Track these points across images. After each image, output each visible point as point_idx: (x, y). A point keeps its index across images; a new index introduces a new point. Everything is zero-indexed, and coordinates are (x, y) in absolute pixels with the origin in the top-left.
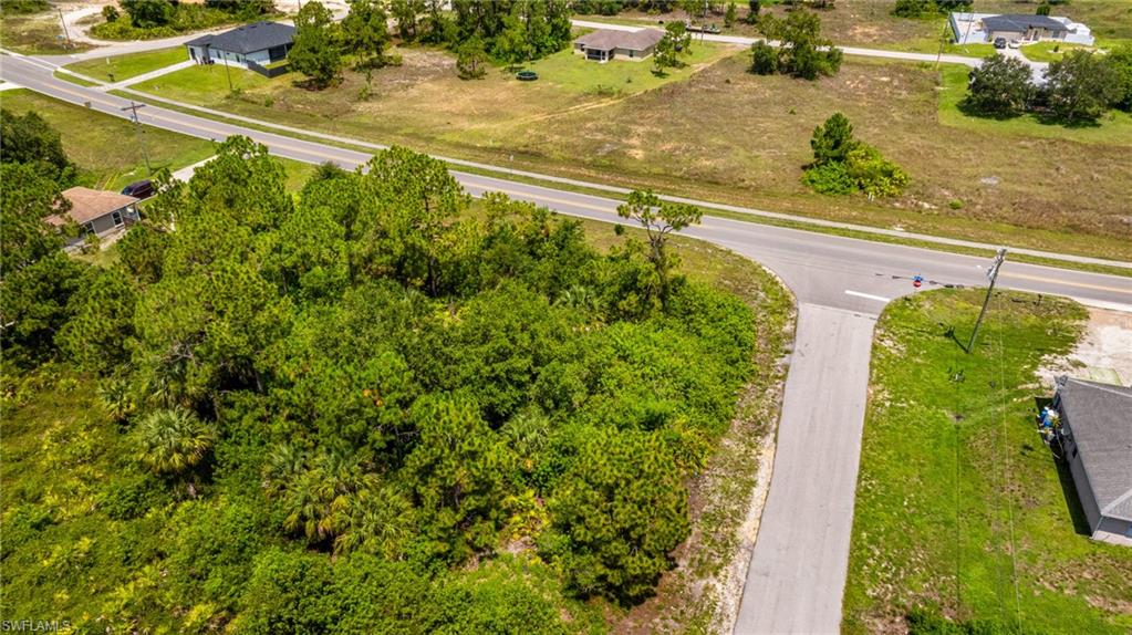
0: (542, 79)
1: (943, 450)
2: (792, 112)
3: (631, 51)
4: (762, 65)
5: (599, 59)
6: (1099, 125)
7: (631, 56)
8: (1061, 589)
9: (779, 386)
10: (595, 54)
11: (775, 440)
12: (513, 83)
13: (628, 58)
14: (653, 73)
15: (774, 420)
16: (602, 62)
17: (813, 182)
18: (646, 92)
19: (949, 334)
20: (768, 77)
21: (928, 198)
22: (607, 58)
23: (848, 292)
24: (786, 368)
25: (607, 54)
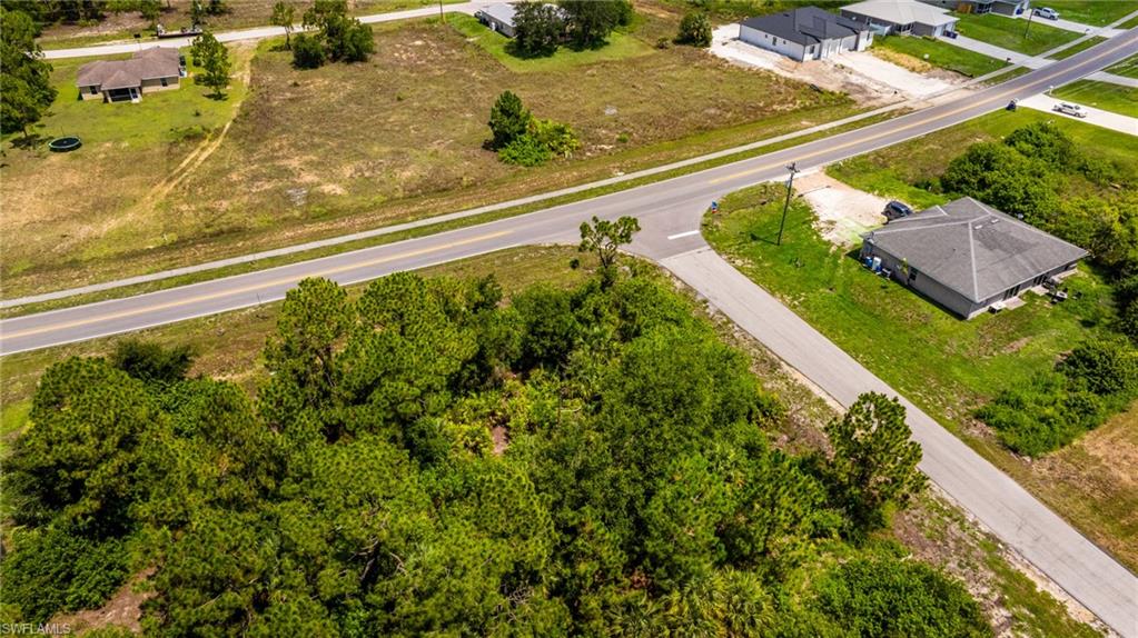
0: (88, 142)
1: (855, 314)
2: (399, 99)
3: (163, 80)
4: (307, 58)
5: (130, 99)
6: (607, 43)
7: (165, 85)
8: (991, 355)
9: (736, 328)
10: (122, 94)
11: (788, 365)
12: (56, 158)
13: (161, 88)
14: (209, 96)
15: (769, 353)
16: (135, 101)
17: (514, 158)
18: (234, 121)
19: (754, 238)
20: (321, 69)
21: (599, 141)
22: (139, 95)
23: (671, 238)
24: (720, 312)
25: (137, 90)
